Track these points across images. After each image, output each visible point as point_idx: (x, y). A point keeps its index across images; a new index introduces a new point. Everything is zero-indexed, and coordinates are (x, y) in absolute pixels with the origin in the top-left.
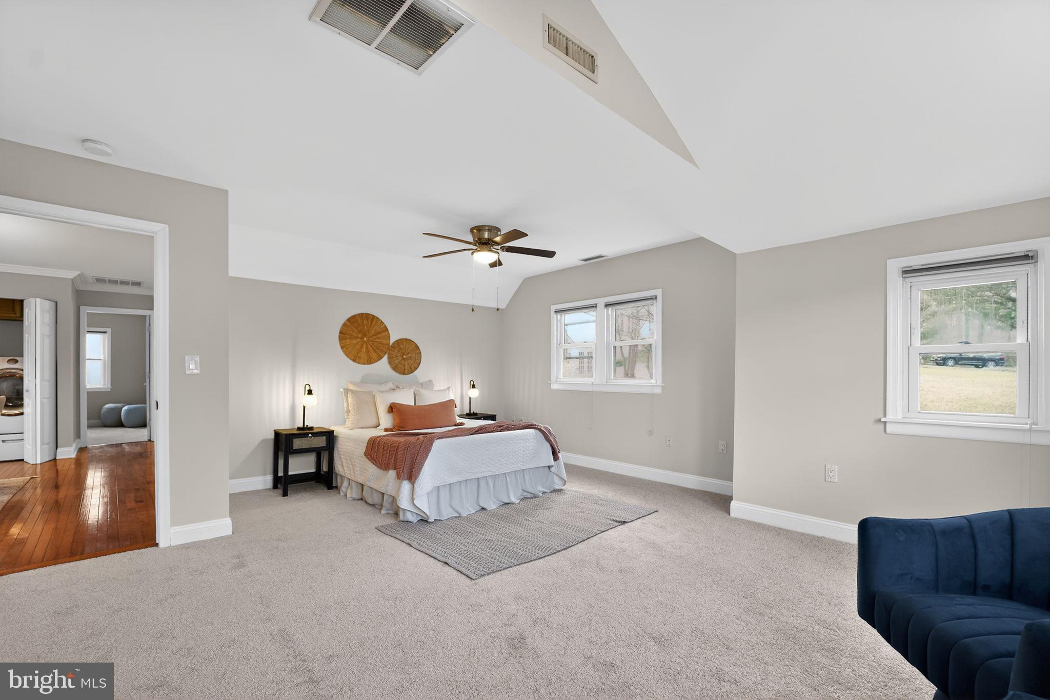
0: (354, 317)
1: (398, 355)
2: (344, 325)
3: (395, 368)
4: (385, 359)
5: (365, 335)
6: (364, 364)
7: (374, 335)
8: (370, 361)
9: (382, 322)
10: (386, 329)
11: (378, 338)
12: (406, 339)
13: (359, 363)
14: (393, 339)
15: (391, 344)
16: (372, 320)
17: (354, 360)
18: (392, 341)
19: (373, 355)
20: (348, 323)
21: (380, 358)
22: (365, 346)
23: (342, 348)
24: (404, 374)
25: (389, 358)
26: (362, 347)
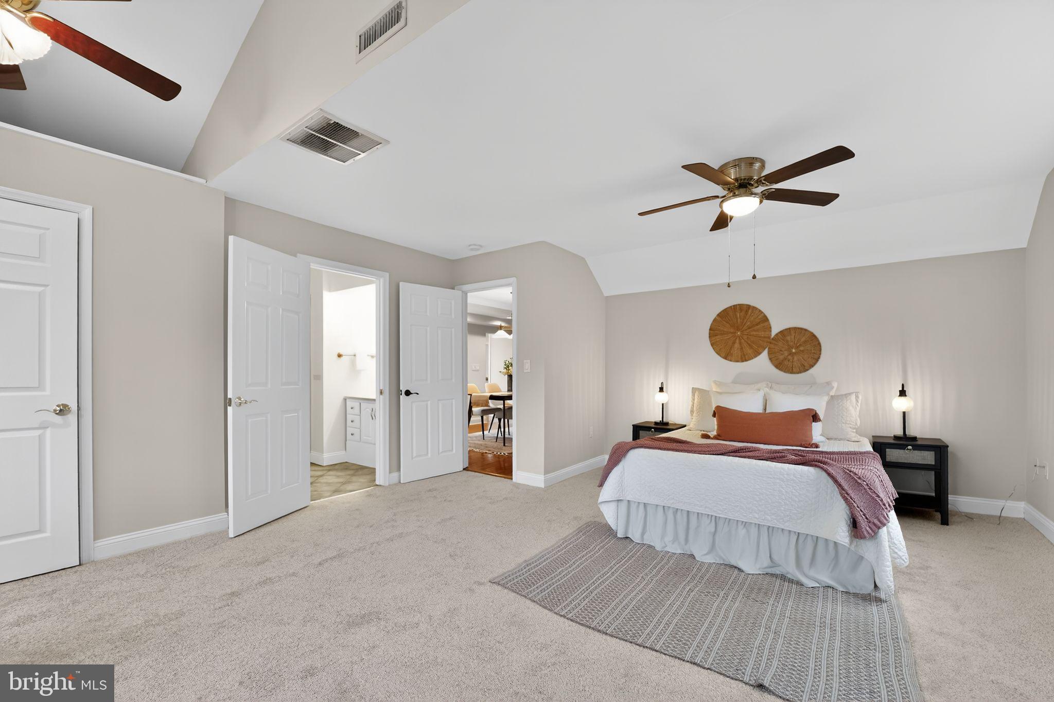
0: (725, 311)
1: (783, 349)
2: (715, 320)
3: (779, 365)
4: (765, 354)
5: (738, 329)
6: (737, 361)
7: (749, 328)
8: (744, 358)
9: (760, 311)
10: (765, 319)
11: (754, 330)
12: (795, 329)
13: (731, 361)
14: (775, 330)
15: (772, 336)
16: (747, 311)
17: (725, 358)
18: (775, 331)
19: (750, 351)
20: (719, 319)
21: (757, 353)
22: (737, 341)
23: (712, 345)
24: (792, 372)
25: (769, 354)
26: (734, 343)
